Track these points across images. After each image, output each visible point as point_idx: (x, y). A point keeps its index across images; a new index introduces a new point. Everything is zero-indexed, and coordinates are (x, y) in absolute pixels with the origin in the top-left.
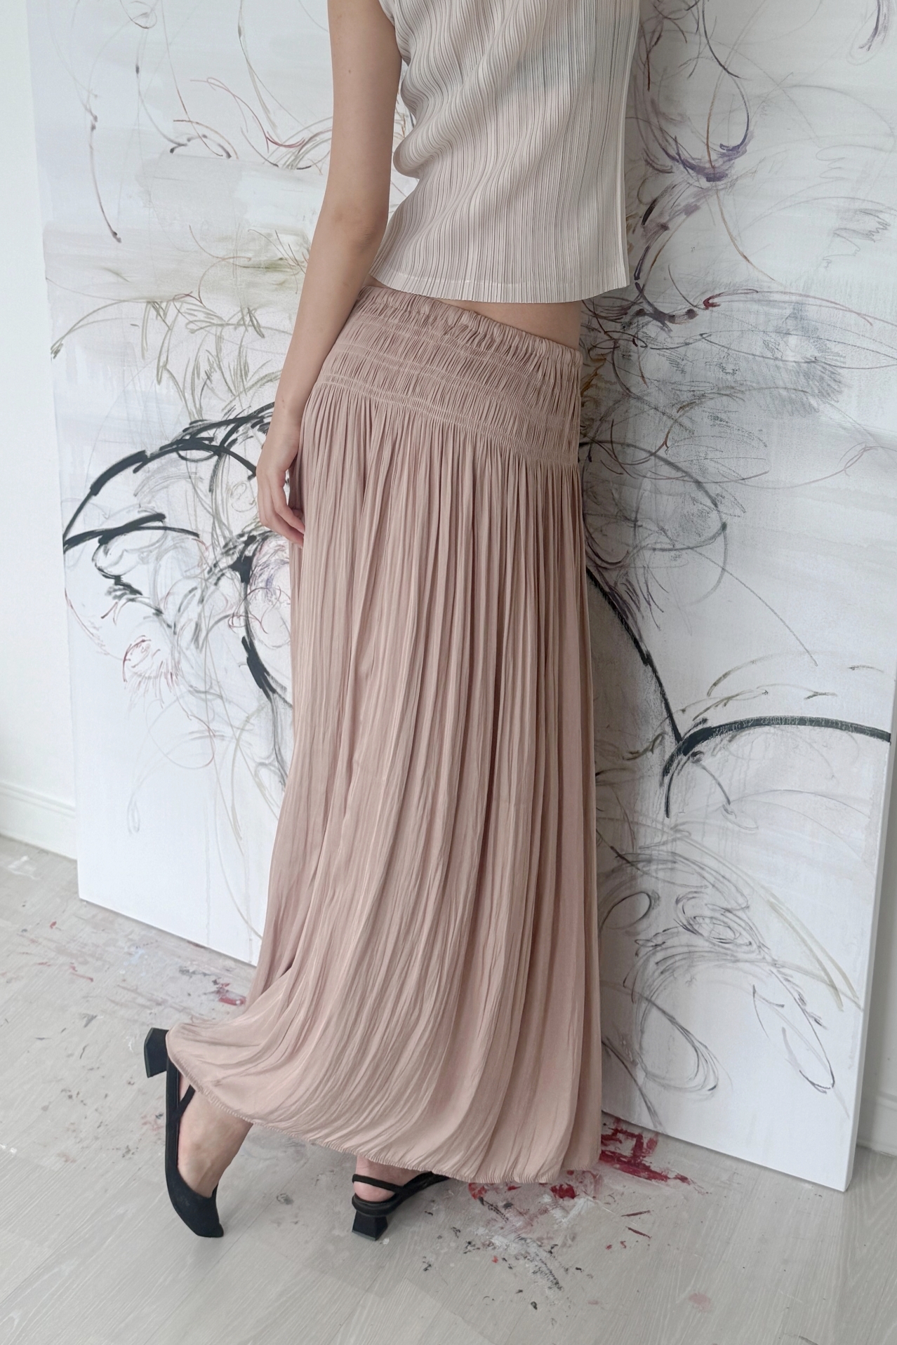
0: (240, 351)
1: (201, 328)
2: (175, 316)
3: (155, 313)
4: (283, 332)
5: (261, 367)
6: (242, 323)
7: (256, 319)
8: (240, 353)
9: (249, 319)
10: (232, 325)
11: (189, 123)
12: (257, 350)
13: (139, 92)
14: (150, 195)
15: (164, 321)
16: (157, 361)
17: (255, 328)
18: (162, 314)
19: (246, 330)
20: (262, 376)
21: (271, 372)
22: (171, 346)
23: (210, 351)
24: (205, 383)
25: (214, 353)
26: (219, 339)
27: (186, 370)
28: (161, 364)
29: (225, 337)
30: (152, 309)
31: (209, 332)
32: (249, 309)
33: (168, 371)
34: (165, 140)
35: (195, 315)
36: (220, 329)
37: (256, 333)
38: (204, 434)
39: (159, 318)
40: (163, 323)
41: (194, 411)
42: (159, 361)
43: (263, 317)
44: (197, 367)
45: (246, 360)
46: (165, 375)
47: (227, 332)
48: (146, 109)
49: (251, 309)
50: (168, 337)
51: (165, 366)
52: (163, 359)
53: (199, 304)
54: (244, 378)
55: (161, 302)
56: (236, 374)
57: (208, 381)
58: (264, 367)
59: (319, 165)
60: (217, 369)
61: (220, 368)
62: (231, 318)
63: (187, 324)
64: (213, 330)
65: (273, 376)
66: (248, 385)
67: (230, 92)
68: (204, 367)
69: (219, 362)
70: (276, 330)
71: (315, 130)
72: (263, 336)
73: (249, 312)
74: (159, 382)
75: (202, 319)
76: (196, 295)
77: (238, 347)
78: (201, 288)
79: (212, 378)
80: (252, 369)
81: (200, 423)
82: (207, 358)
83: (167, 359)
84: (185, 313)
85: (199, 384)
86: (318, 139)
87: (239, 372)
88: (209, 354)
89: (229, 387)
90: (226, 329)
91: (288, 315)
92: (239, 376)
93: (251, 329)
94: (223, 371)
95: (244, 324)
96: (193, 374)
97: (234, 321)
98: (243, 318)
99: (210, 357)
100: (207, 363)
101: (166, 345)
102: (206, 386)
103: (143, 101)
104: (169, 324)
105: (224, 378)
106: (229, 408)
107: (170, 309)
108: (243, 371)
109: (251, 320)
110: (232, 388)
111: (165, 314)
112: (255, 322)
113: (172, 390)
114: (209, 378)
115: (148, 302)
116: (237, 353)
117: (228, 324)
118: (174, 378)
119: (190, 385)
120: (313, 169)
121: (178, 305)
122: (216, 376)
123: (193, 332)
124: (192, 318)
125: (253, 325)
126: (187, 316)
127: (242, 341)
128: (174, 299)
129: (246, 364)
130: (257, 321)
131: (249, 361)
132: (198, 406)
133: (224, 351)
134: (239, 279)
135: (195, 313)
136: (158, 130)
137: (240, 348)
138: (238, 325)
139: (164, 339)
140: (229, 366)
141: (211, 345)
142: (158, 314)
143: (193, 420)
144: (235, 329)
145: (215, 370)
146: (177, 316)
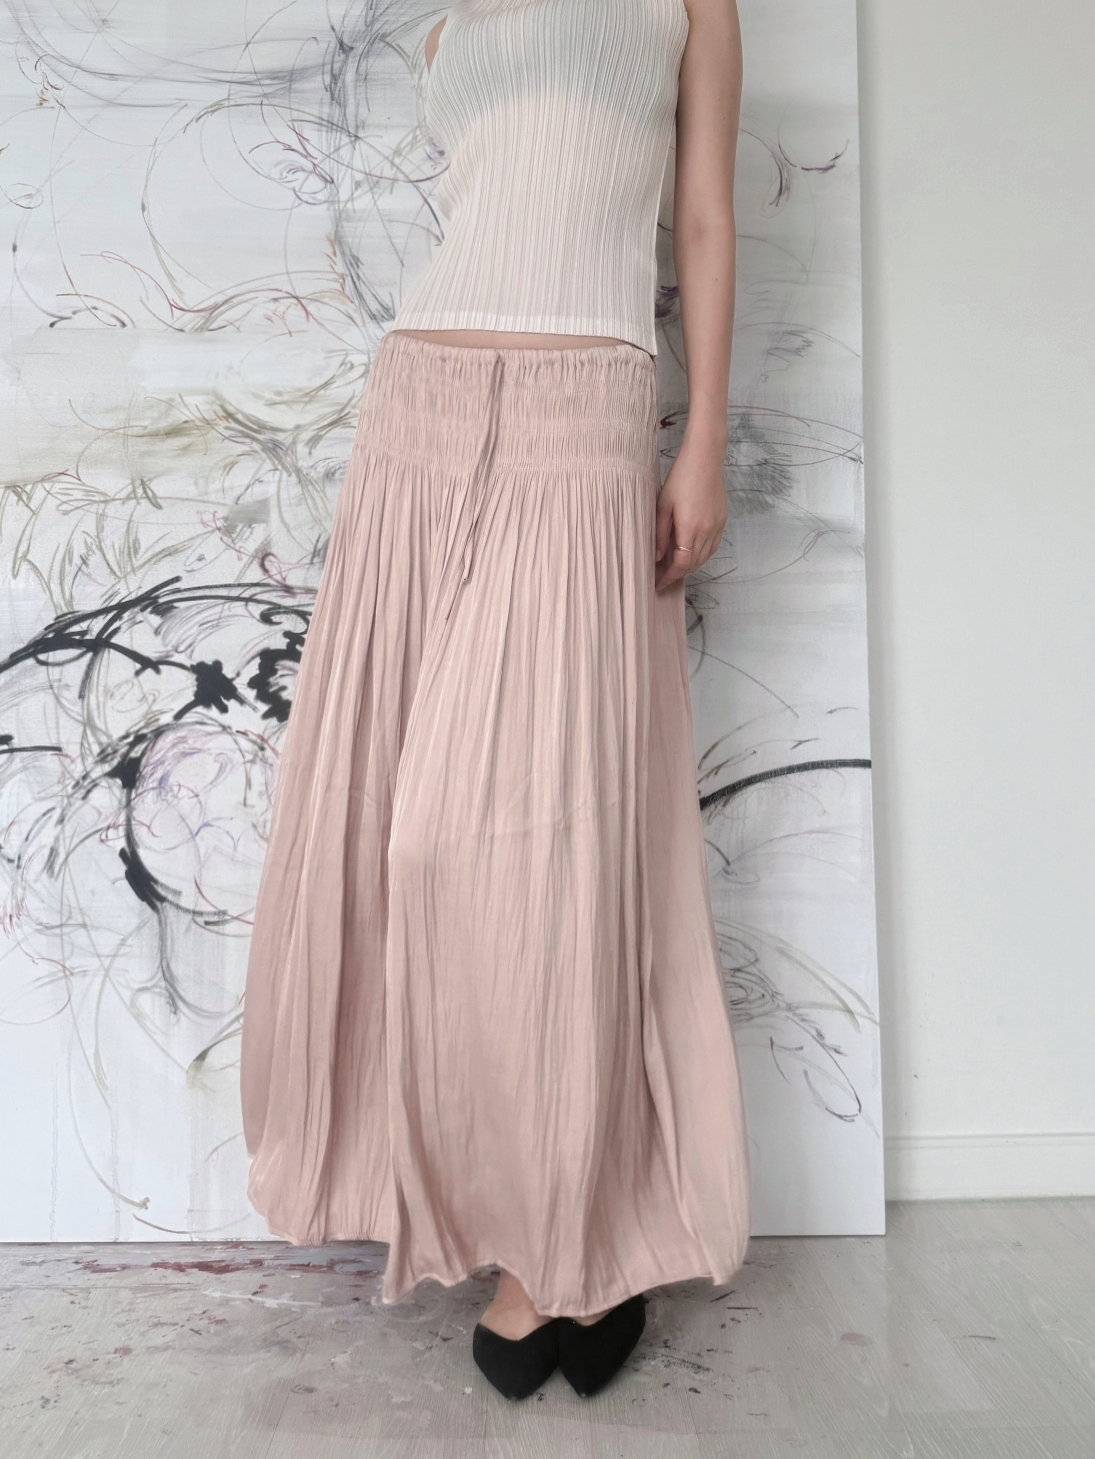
0: (129, 526)
1: (78, 508)
2: (42, 498)
3: (15, 498)
4: (187, 500)
5: (157, 542)
6: (133, 496)
7: (151, 490)
8: (128, 529)
9: (142, 490)
10: (120, 499)
11: (77, 297)
12: (152, 523)
13: (15, 270)
14: (19, 372)
15: (28, 506)
16: (13, 552)
17: (149, 500)
18: (25, 497)
19: (138, 503)
20: (157, 550)
21: (170, 545)
22: (35, 531)
23: (89, 532)
24: (80, 569)
25: (93, 533)
26: (101, 517)
27: (54, 558)
28: (20, 555)
29: (109, 514)
30: (12, 494)
31: (88, 511)
32: (142, 481)
33: (29, 561)
34: (44, 315)
35: (69, 495)
36: (102, 506)
37: (150, 506)
38: (75, 628)
39: (21, 502)
40: (26, 508)
41: (63, 604)
42: (17, 552)
43: (159, 487)
44: (69, 552)
45: (136, 536)
46: (25, 567)
47: (112, 509)
48: (22, 286)
49: (145, 480)
50: (31, 524)
51: (24, 557)
52: (23, 548)
53: (77, 481)
54: (133, 556)
55: (25, 485)
56: (121, 553)
57: (84, 567)
58: (161, 541)
59: (237, 324)
60: (96, 551)
61: (101, 549)
62: (118, 493)
63: (59, 505)
64: (94, 508)
65: (173, 549)
66: (137, 563)
67: (126, 262)
68: (79, 549)
69: (100, 542)
70: (177, 499)
71: (231, 293)
72: (160, 507)
73: (143, 483)
74: (15, 576)
75: (80, 497)
76: (72, 472)
77: (126, 522)
78: (80, 464)
79: (89, 562)
80: (144, 545)
81: (70, 616)
82: (83, 540)
83: (28, 548)
84: (58, 493)
85: (70, 570)
86: (235, 301)
87: (126, 550)
88: (85, 535)
89: (112, 569)
90: (110, 505)
91: (193, 480)
92: (125, 555)
93: (144, 502)
94: (105, 551)
95: (135, 497)
96: (63, 560)
97: (123, 495)
98: (134, 491)
99: (89, 540)
100: (83, 545)
101: (28, 533)
102: (80, 573)
103: (18, 278)
104: (33, 508)
105: (106, 560)
106: (110, 593)
107: (37, 491)
108: (133, 548)
109: (145, 492)
110: (116, 569)
111: (29, 498)
112: (150, 494)
113: (33, 583)
114: (84, 562)
115: (7, 487)
116: (125, 527)
117: (113, 500)
118: (37, 568)
119: (58, 575)
120: (230, 328)
121: (47, 485)
122: (95, 559)
123: (66, 513)
124: (65, 498)
125: (148, 497)
126: (59, 496)
127: (132, 516)
128: (43, 480)
129: (136, 540)
130: (153, 492)
131: (141, 537)
132: (67, 596)
133: (107, 529)
134: (131, 449)
135: (71, 492)
136: (36, 305)
137: (129, 523)
138: (128, 498)
139: (26, 527)
140: (113, 546)
141: (90, 525)
142: (20, 498)
143: (60, 613)
144: (123, 503)
145: (94, 552)
146: (45, 498)
